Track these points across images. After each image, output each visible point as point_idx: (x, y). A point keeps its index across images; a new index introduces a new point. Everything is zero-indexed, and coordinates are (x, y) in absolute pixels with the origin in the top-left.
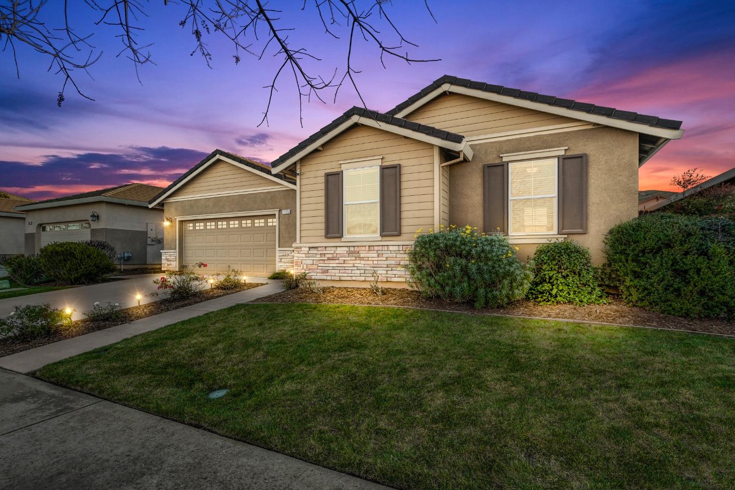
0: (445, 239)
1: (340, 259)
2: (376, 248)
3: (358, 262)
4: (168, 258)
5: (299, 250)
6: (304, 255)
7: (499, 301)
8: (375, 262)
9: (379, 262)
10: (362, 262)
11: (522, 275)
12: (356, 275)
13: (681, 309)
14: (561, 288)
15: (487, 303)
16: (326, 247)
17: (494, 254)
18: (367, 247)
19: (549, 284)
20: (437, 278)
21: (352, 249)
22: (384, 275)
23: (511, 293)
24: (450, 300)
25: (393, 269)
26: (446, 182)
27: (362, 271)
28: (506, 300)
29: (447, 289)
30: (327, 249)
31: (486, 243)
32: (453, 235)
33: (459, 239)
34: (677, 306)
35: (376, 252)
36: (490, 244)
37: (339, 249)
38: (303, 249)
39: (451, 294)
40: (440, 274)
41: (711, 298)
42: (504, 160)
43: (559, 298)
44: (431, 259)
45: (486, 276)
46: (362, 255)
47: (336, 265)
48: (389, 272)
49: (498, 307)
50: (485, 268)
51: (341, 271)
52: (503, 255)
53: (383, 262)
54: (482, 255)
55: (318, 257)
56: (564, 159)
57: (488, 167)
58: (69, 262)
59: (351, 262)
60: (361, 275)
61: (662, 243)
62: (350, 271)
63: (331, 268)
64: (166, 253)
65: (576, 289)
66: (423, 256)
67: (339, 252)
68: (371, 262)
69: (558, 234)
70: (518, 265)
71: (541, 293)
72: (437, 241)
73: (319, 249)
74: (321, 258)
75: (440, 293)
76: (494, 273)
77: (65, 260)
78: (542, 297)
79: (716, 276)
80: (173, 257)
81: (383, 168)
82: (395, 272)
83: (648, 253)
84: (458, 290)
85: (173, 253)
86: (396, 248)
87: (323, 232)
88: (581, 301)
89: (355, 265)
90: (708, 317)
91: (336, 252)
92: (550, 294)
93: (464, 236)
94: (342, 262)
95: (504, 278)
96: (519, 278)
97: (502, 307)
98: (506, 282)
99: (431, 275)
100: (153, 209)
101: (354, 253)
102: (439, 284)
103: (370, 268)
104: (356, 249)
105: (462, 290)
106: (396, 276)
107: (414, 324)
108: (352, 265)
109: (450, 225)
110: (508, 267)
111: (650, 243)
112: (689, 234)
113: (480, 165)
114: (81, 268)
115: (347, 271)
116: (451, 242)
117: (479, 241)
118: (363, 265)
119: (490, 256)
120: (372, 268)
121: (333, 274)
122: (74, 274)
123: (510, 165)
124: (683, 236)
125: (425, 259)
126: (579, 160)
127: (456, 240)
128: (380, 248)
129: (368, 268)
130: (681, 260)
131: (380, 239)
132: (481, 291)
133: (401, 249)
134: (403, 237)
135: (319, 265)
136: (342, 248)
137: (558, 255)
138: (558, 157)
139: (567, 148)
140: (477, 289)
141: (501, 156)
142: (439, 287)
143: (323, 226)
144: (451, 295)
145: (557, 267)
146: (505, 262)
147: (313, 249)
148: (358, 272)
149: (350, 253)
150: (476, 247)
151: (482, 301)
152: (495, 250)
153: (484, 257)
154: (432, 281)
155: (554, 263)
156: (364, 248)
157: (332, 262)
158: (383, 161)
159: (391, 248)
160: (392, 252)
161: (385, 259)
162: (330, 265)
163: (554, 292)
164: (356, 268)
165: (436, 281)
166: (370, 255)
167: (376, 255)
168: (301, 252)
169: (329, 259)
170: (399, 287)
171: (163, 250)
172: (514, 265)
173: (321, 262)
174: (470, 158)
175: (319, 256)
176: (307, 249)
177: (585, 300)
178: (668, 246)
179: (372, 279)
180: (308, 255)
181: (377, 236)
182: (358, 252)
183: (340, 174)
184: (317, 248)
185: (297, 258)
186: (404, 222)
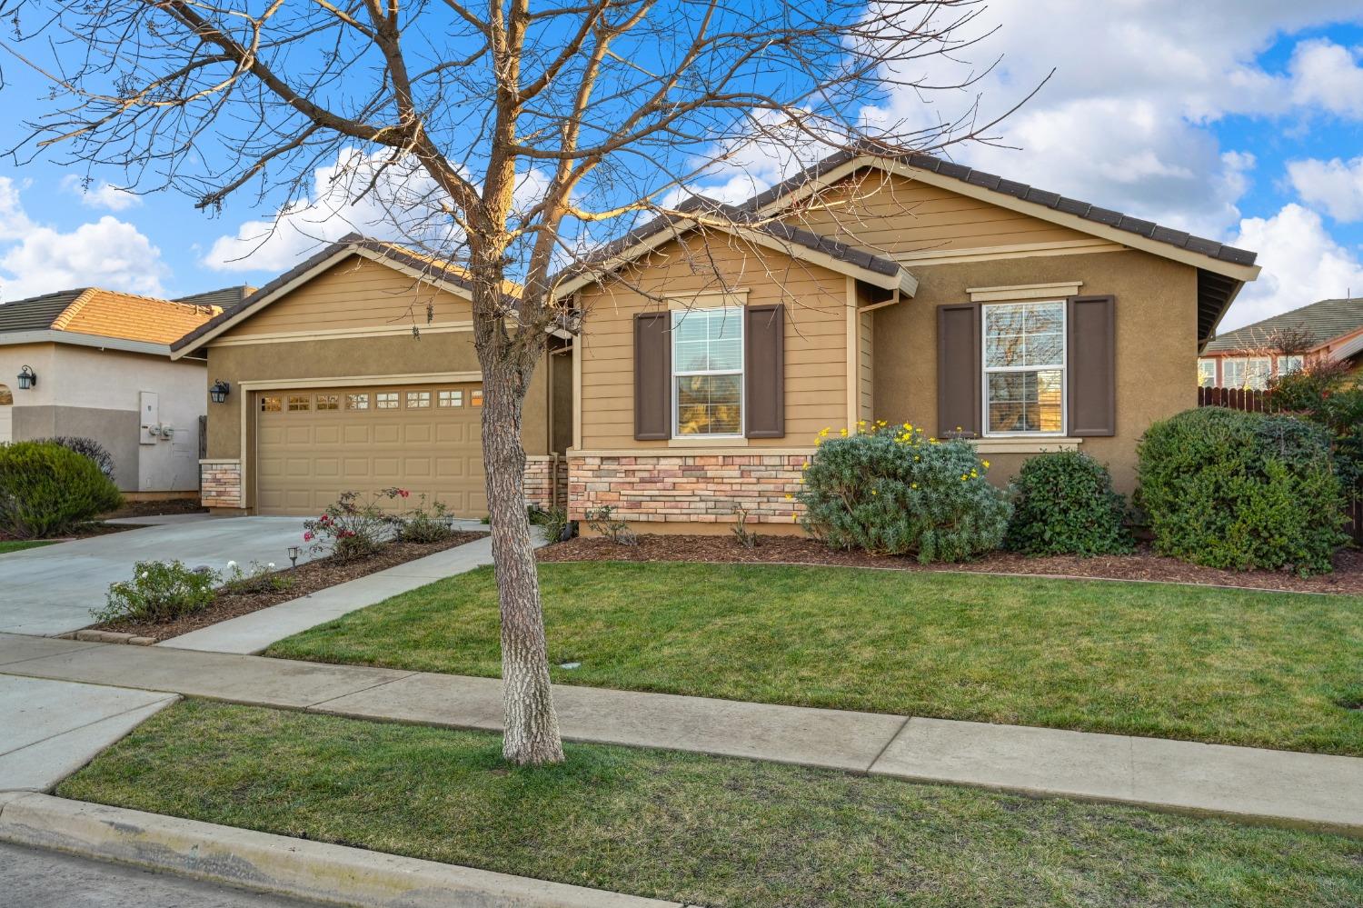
0: (870, 448)
1: (666, 480)
2: (737, 461)
3: (702, 486)
4: (219, 476)
5: (582, 462)
6: (590, 474)
7: (957, 551)
8: (735, 487)
9: (744, 487)
10: (711, 486)
11: (994, 509)
12: (698, 511)
13: (1225, 556)
14: (1058, 529)
15: (938, 554)
16: (636, 458)
17: (948, 474)
18: (721, 459)
19: (1040, 523)
20: (856, 513)
21: (690, 462)
22: (754, 512)
23: (975, 537)
24: (877, 553)
25: (771, 499)
26: (868, 335)
27: (711, 504)
28: (968, 548)
29: (873, 531)
30: (639, 461)
31: (934, 456)
32: (881, 443)
33: (892, 449)
34: (1219, 552)
35: (737, 467)
36: (942, 457)
37: (663, 461)
38: (587, 460)
39: (880, 541)
40: (861, 507)
41: (1266, 541)
42: (974, 298)
43: (1054, 546)
44: (846, 481)
45: (936, 510)
46: (709, 474)
47: (657, 493)
48: (763, 506)
49: (957, 561)
50: (934, 496)
51: (668, 505)
52: (961, 475)
53: (751, 487)
54: (930, 475)
55: (620, 478)
56: (1076, 302)
57: (946, 310)
58: (39, 488)
59: (688, 486)
60: (709, 511)
61: (1202, 457)
62: (686, 505)
63: (648, 499)
64: (214, 467)
65: (1082, 531)
66: (832, 476)
67: (663, 467)
68: (728, 488)
69: (1068, 436)
70: (987, 491)
71: (1030, 539)
72: (856, 452)
73: (624, 461)
74: (628, 480)
75: (861, 539)
76: (948, 505)
77: (30, 482)
78: (1030, 546)
79: (1271, 507)
80: (233, 476)
81: (751, 311)
82: (774, 506)
83: (1184, 472)
84: (891, 532)
85: (233, 467)
86: (776, 461)
87: (630, 429)
88: (1089, 550)
89: (696, 492)
90: (1261, 569)
91: (658, 467)
92: (1043, 540)
93: (901, 444)
94: (669, 486)
95: (965, 511)
96: (987, 512)
97: (964, 561)
98: (967, 519)
99: (844, 508)
100: (182, 361)
101: (694, 470)
102: (860, 523)
103: (726, 499)
104: (699, 462)
105: (897, 533)
106: (777, 512)
107: (821, 585)
108: (690, 493)
109: (875, 420)
110: (969, 496)
111: (1185, 458)
112: (1240, 444)
113: (931, 306)
114: (65, 501)
115: (680, 505)
116: (879, 453)
117: (925, 453)
118: (712, 493)
119: (941, 476)
120: (731, 499)
121: (651, 511)
122: (50, 514)
123: (984, 308)
124: (1230, 447)
125: (834, 481)
126: (1100, 306)
127: (886, 451)
128: (745, 461)
129: (722, 499)
130: (1227, 483)
131: (745, 443)
132: (929, 534)
133: (786, 463)
134: (790, 440)
135: (622, 492)
136: (669, 460)
137: (1054, 474)
138: (1068, 298)
139: (1081, 283)
140: (921, 532)
141: (969, 290)
142: (858, 529)
143: (630, 416)
144: (879, 543)
145: (1052, 494)
146: (965, 486)
147: (609, 462)
148: (702, 505)
149: (686, 470)
150: (919, 462)
151: (931, 550)
152: (950, 467)
153: (930, 479)
154: (848, 519)
155: (1048, 488)
156: (713, 460)
157: (648, 486)
158: (751, 296)
159: (766, 461)
160: (769, 468)
161: (755, 481)
162: (646, 493)
163: (1047, 536)
164: (698, 499)
165: (855, 519)
166: (725, 473)
167: (737, 473)
168: (585, 467)
169: (643, 481)
170: (781, 533)
171: (205, 457)
172: (980, 493)
173: (627, 486)
174: (912, 293)
175: (623, 475)
176: (597, 461)
177: (1093, 548)
178: (1211, 461)
179: (734, 518)
180: (598, 472)
181: (739, 438)
182: (702, 468)
183: (665, 318)
184: (617, 459)
185: (576, 479)
186: (791, 413)
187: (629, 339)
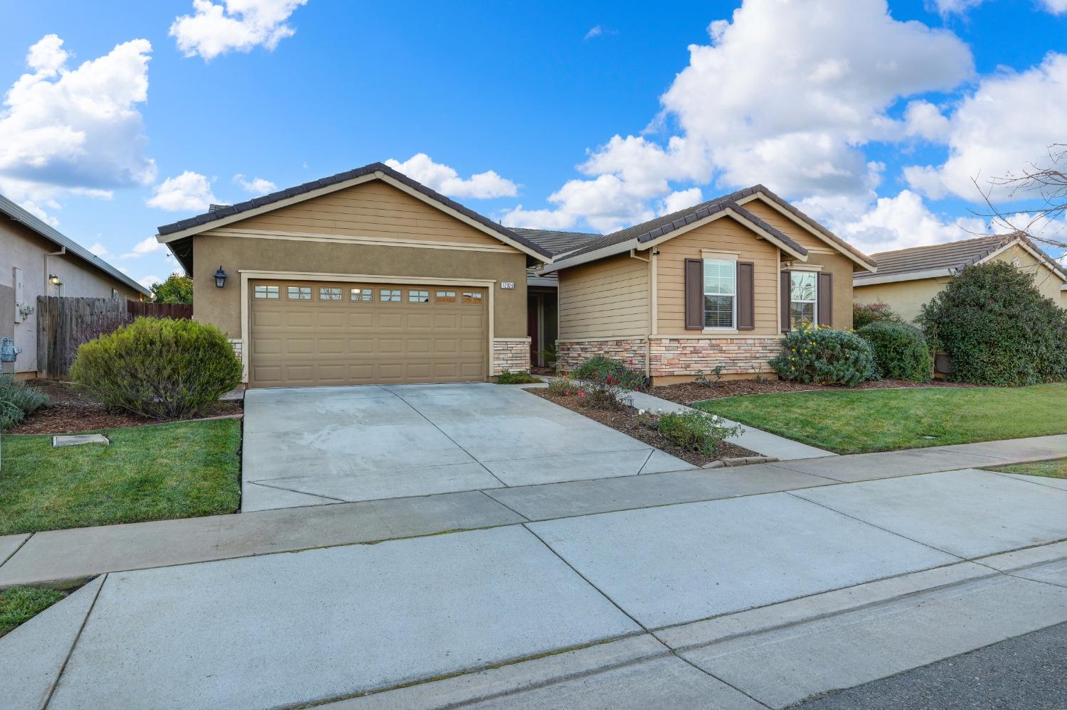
1: (703, 352)
2: (735, 341)
3: (719, 354)
5: (659, 342)
6: (664, 348)
8: (734, 355)
9: (738, 355)
10: (724, 355)
16: (687, 339)
21: (714, 342)
35: (736, 345)
37: (701, 341)
38: (662, 341)
46: (724, 349)
47: (699, 359)
51: (704, 365)
53: (741, 355)
59: (713, 355)
63: (694, 362)
67: (701, 345)
68: (731, 355)
73: (681, 341)
74: (683, 352)
81: (740, 264)
86: (752, 342)
87: (682, 324)
89: (717, 358)
94: (704, 355)
101: (715, 346)
103: (731, 361)
104: (718, 342)
108: (715, 359)
115: (709, 365)
118: (724, 359)
120: (733, 361)
121: (695, 369)
123: (792, 273)
126: (828, 277)
128: (739, 341)
129: (728, 361)
131: (738, 332)
133: (756, 342)
134: (756, 330)
135: (681, 359)
136: (704, 341)
138: (818, 272)
139: (823, 266)
143: (682, 316)
147: (673, 342)
149: (712, 346)
156: (725, 341)
157: (693, 355)
158: (740, 257)
159: (748, 341)
160: (749, 345)
162: (694, 359)
164: (718, 362)
166: (731, 348)
167: (736, 348)
168: (662, 345)
169: (691, 353)
173: (682, 356)
175: (681, 350)
176: (668, 342)
180: (668, 348)
181: (734, 329)
182: (718, 346)
183: (700, 262)
184: (677, 340)
185: (656, 352)
186: (757, 317)
187: (681, 272)
